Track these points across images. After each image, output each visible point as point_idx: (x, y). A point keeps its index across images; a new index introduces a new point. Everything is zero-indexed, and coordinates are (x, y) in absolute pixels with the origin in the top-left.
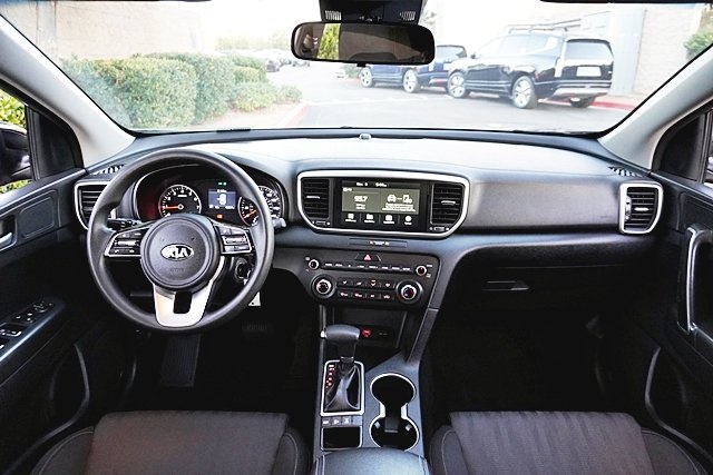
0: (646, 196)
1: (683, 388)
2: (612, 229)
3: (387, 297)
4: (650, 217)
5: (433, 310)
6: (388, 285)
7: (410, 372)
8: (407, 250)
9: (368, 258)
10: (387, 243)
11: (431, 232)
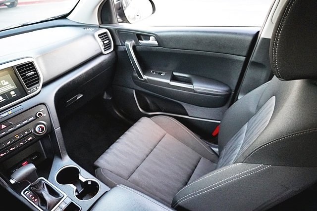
0: (104, 36)
1: (146, 98)
2: (101, 54)
3: (30, 138)
4: (110, 44)
5: (57, 129)
6: (26, 133)
7: (67, 162)
8: (24, 109)
9: (3, 127)
10: (10, 112)
11: (30, 93)
